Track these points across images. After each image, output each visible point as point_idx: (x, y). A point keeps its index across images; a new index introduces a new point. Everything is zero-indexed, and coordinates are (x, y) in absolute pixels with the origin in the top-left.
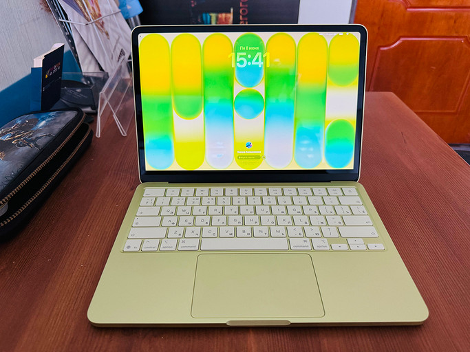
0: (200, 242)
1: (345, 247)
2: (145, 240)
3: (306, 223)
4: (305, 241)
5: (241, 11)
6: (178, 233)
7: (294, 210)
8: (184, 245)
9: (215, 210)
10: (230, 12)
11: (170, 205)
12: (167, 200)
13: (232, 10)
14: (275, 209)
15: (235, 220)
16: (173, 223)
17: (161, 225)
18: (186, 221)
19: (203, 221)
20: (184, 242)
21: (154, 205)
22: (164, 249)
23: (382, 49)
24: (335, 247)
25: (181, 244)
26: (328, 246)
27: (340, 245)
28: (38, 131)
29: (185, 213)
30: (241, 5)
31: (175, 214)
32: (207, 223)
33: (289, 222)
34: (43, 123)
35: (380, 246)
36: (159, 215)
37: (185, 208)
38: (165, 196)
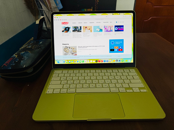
0: (76, 90)
1: (131, 91)
2: (55, 89)
3: (116, 82)
4: (116, 89)
5: (95, 8)
6: (67, 86)
7: (111, 78)
8: (69, 91)
9: (81, 78)
10: (91, 8)
11: (64, 76)
12: (63, 75)
13: (92, 8)
14: (104, 78)
15: (89, 82)
16: (65, 83)
17: (61, 84)
18: (70, 82)
19: (77, 82)
20: (69, 90)
21: (58, 76)
22: (62, 93)
23: (144, 21)
24: (128, 91)
25: (68, 90)
26: (125, 90)
27: (129, 90)
28: (40, 45)
29: (70, 79)
30: (95, 6)
31: (66, 80)
32: (78, 83)
33: (110, 82)
34: (41, 42)
35: (145, 91)
36: (60, 80)
37: (70, 77)
38: (62, 73)
